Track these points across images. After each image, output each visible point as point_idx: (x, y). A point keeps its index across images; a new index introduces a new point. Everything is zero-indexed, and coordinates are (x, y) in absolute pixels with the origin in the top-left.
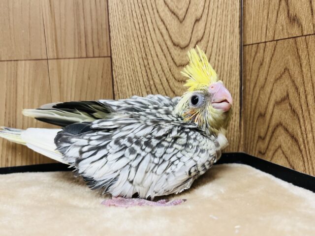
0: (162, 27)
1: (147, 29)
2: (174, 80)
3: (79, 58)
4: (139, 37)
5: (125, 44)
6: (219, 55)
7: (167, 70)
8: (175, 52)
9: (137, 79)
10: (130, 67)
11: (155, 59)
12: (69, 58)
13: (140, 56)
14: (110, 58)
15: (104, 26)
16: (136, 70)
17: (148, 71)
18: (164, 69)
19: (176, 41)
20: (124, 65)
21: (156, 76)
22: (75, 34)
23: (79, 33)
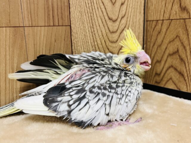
0: (102, 7)
1: (93, 8)
2: (109, 41)
3: (48, 26)
4: (89, 12)
5: (80, 17)
6: (133, 27)
7: (105, 35)
8: (110, 23)
9: (87, 41)
10: (83, 33)
11: (98, 28)
12: (41, 26)
13: (89, 25)
14: (69, 27)
15: (66, 4)
16: (86, 35)
17: (94, 35)
18: (103, 34)
19: (110, 16)
20: (79, 32)
21: (98, 39)
22: (45, 8)
23: (48, 8)
